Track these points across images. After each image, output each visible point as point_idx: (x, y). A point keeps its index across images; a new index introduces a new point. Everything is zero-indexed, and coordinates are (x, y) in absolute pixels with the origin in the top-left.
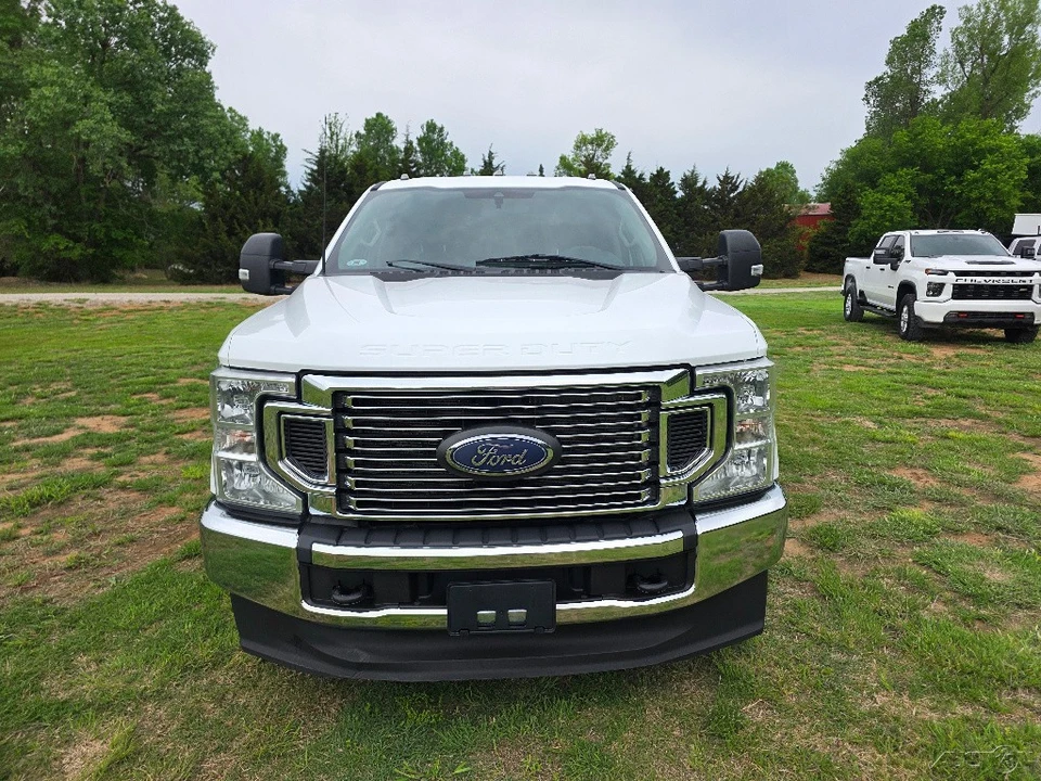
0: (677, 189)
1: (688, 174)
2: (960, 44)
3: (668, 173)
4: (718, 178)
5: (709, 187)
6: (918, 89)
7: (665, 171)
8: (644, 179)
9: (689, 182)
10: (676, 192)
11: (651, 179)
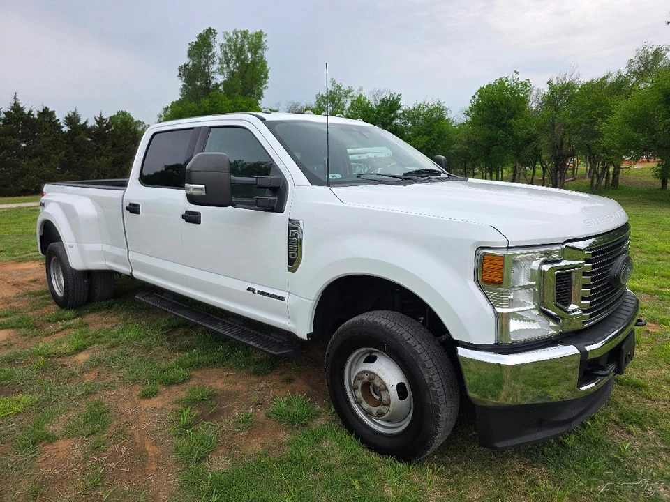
0: (62, 124)
1: (71, 114)
2: (226, 53)
3: (53, 113)
4: (95, 118)
5: (89, 125)
6: (209, 76)
7: (50, 110)
8: (33, 115)
9: (72, 120)
10: (62, 127)
11: (38, 115)
